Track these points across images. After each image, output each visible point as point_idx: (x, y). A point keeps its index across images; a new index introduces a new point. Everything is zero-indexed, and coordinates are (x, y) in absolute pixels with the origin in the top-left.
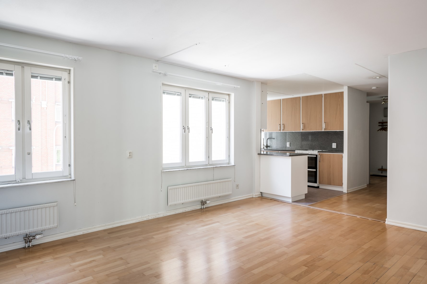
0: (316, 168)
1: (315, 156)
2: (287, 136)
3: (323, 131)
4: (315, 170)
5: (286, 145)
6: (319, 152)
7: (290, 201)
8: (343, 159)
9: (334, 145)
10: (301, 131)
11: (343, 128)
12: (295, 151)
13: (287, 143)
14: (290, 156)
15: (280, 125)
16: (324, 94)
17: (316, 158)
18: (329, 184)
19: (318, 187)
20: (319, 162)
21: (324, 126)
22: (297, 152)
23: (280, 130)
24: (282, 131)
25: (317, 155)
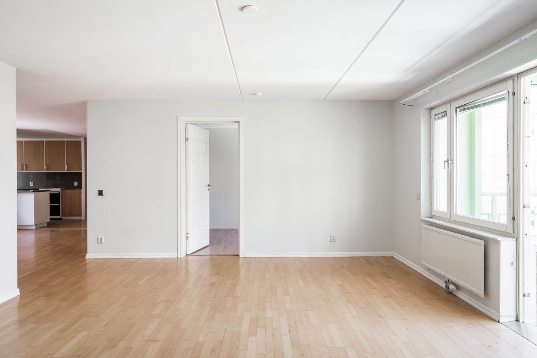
0: (59, 203)
1: (58, 193)
2: (30, 176)
3: (65, 171)
4: (58, 205)
5: (30, 184)
6: (61, 189)
7: (34, 228)
8: (82, 194)
9: (76, 184)
10: (45, 171)
11: (81, 170)
12: (39, 189)
13: (31, 182)
14: (33, 192)
15: (23, 165)
16: (66, 141)
17: (59, 194)
18: (71, 215)
19: (61, 219)
20: (62, 197)
21: (66, 167)
22: (40, 189)
23: (23, 170)
24: (24, 171)
25: (60, 192)
